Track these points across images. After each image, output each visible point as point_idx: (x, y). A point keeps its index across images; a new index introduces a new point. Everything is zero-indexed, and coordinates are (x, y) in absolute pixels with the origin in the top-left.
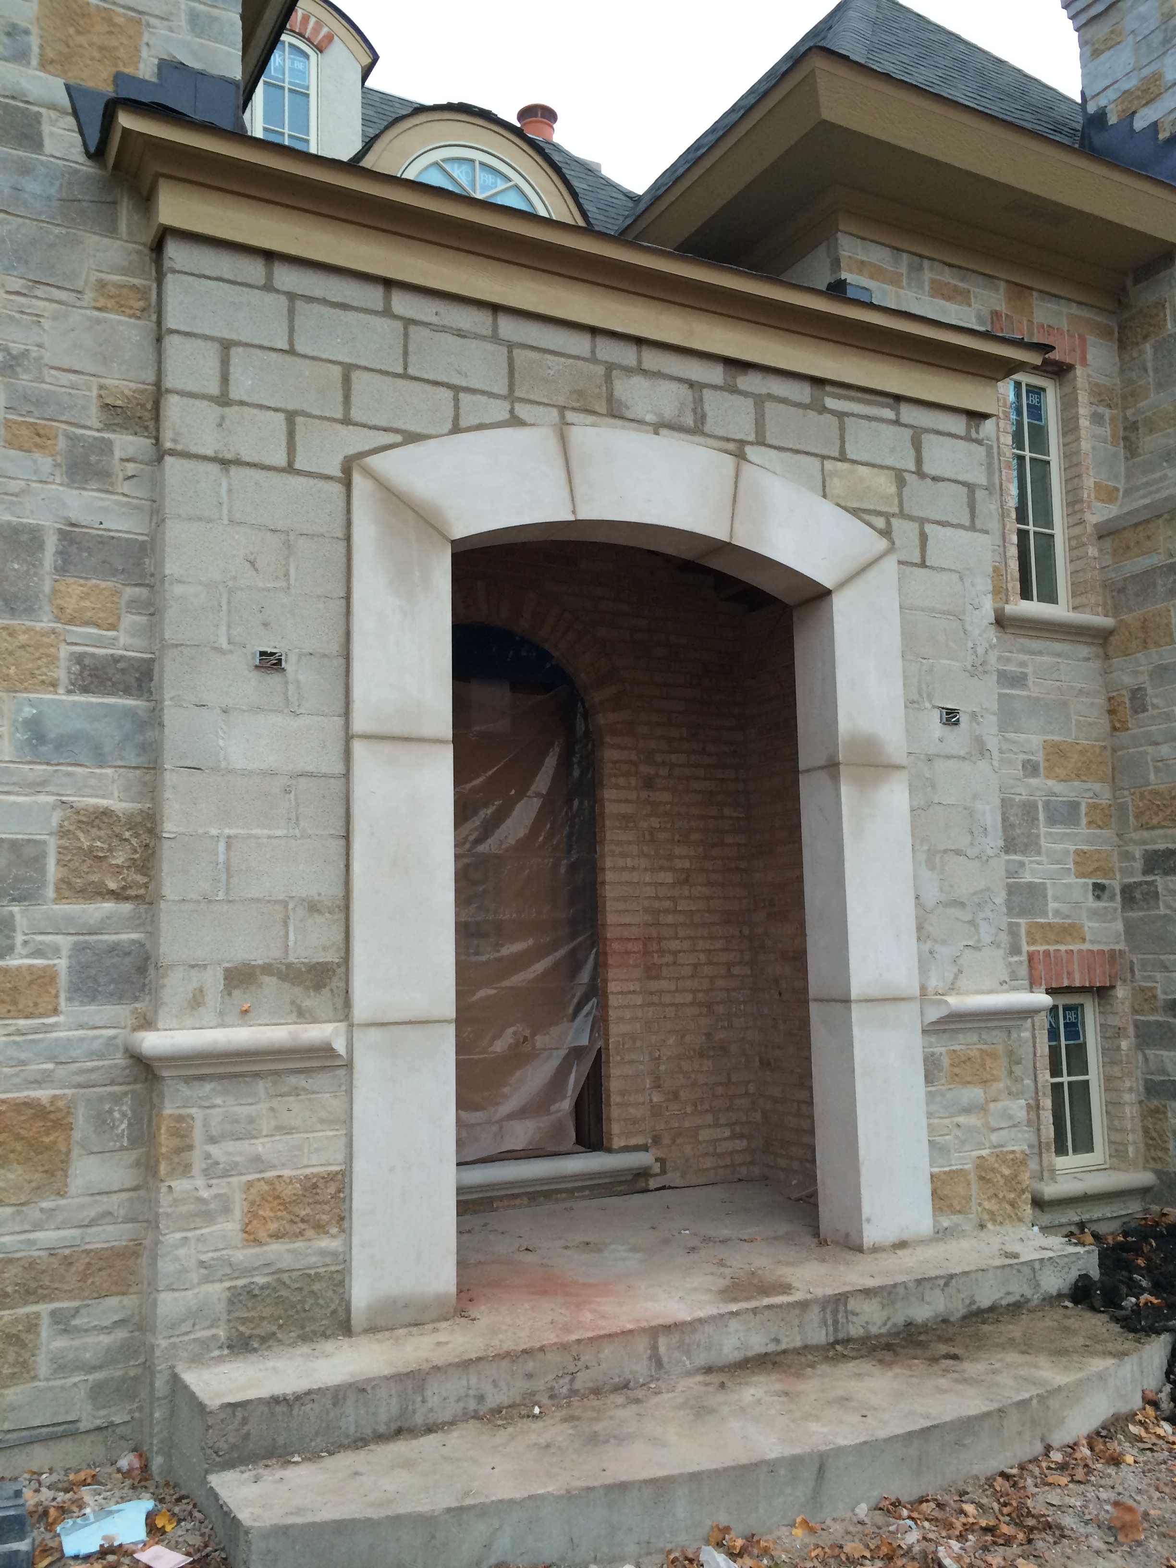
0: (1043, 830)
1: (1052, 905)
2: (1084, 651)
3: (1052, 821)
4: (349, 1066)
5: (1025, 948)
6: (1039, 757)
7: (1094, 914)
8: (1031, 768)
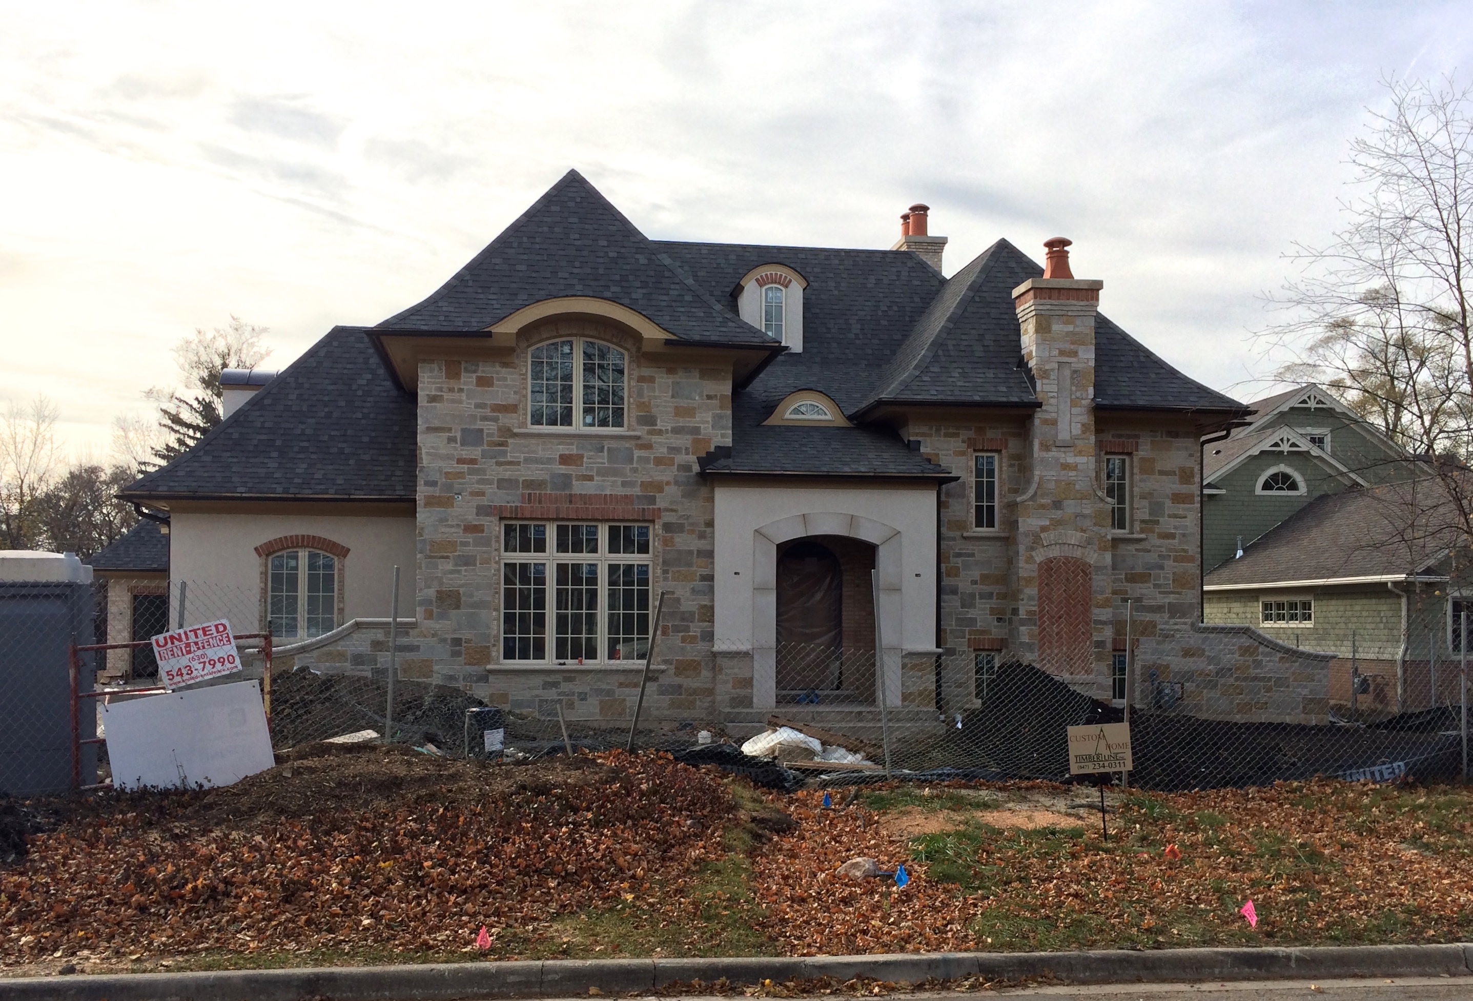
0: (978, 601)
1: (979, 624)
2: (999, 544)
3: (981, 598)
4: (753, 657)
5: (967, 637)
6: (978, 578)
7: (996, 627)
8: (974, 582)
